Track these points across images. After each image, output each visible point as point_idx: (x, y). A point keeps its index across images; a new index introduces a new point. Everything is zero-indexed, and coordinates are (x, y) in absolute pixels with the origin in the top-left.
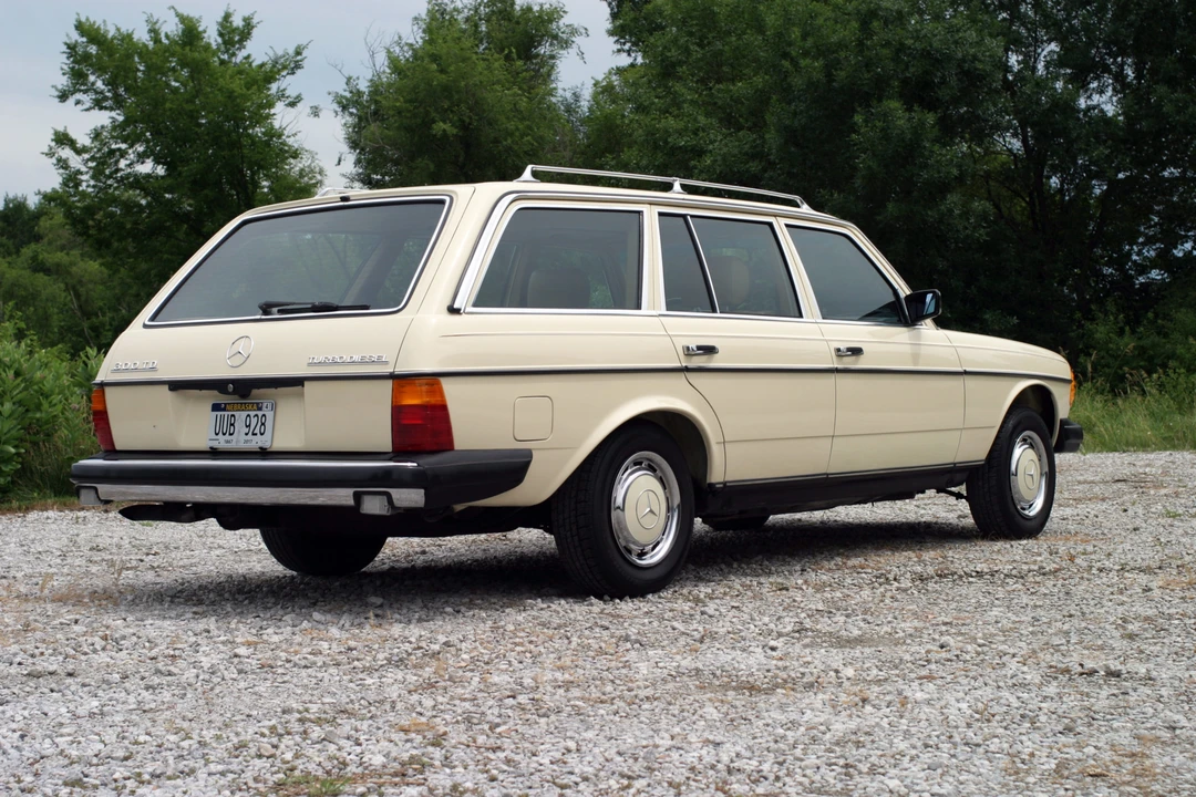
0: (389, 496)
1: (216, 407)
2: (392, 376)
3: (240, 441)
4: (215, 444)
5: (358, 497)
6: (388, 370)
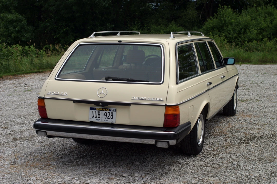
0: (168, 142)
1: (91, 109)
2: (166, 105)
3: (102, 119)
4: (92, 120)
5: (156, 142)
6: (164, 103)
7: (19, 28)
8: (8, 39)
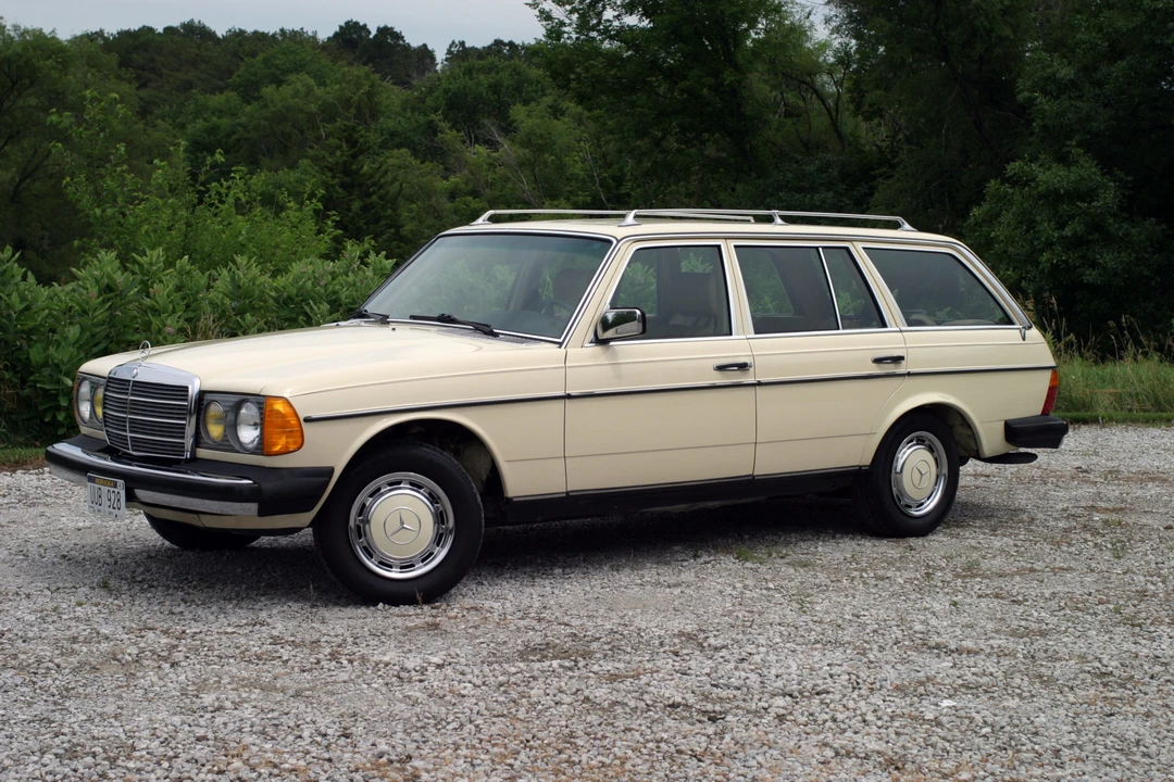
7: (1080, 229)
8: (1027, 273)
